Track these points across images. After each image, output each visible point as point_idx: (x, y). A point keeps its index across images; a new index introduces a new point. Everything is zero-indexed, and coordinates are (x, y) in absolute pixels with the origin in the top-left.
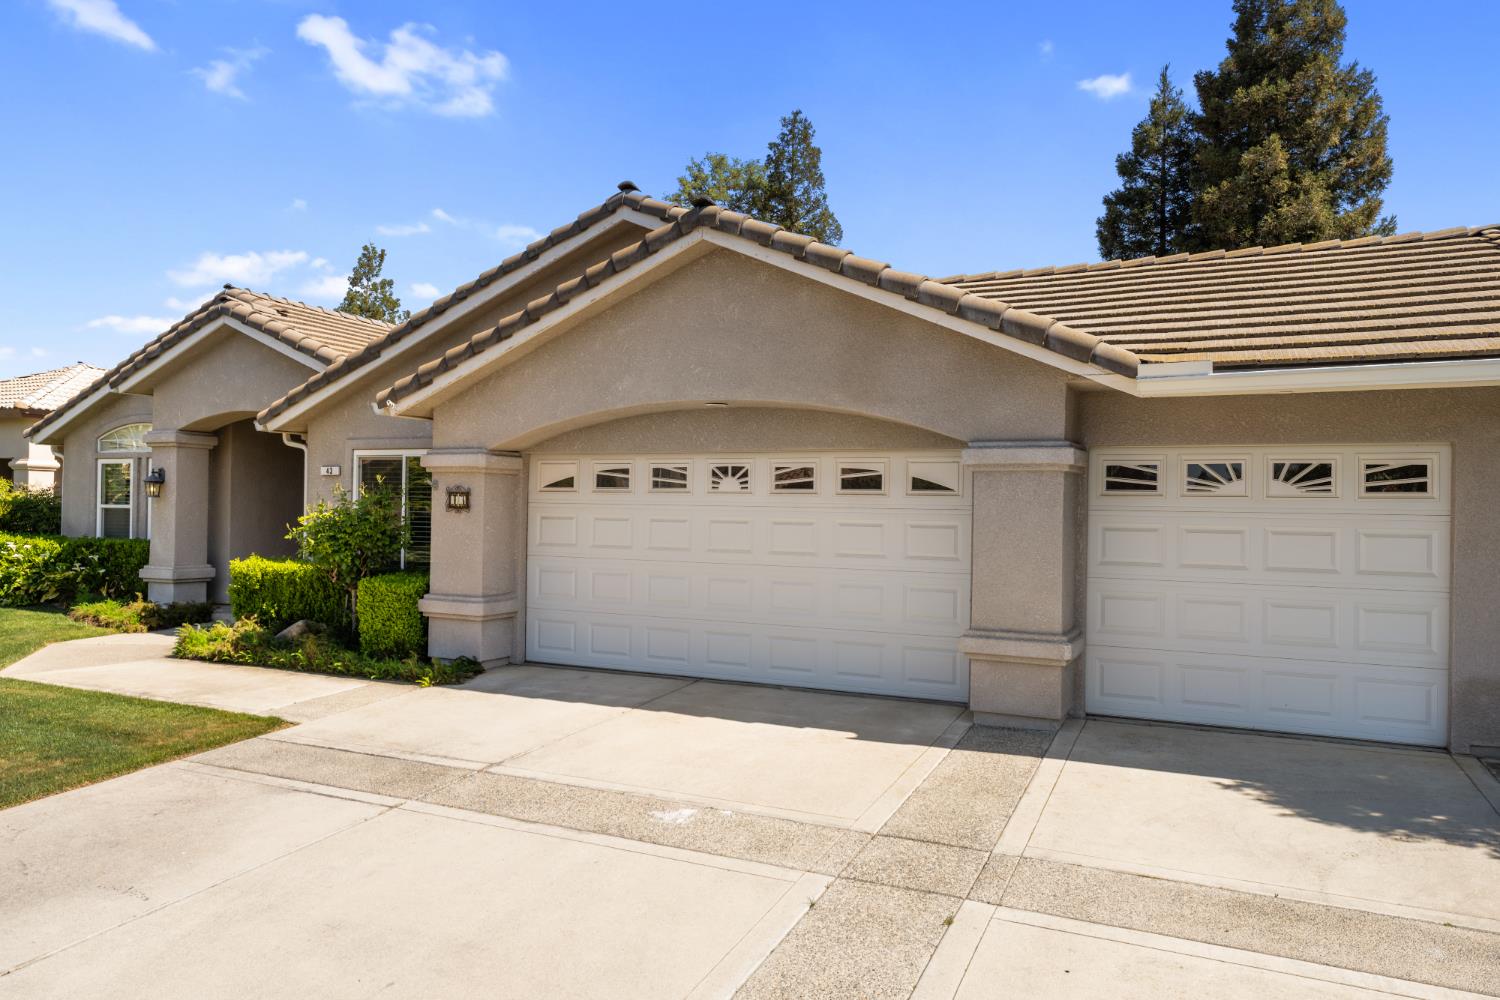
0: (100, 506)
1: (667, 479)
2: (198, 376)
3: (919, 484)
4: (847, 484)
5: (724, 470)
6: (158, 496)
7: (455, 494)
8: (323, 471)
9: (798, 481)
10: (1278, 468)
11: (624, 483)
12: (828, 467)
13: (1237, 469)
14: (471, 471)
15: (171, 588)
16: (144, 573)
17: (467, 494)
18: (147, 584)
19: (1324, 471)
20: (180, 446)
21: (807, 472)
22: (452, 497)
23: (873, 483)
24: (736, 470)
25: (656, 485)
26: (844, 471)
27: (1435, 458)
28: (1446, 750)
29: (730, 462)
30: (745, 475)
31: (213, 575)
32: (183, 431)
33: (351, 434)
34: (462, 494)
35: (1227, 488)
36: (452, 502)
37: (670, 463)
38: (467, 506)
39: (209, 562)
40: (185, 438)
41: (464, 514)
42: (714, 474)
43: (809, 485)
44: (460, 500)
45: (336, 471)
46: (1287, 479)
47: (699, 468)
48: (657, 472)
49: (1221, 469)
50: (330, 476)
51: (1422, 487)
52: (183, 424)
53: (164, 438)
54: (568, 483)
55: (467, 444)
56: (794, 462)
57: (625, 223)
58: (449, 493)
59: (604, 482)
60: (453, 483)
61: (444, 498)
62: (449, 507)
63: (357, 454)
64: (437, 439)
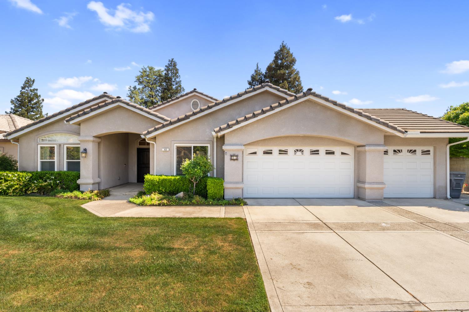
0: (39, 160)
1: (283, 152)
2: (102, 119)
3: (343, 153)
4: (327, 153)
5: (298, 150)
6: (86, 157)
7: (233, 156)
8: (163, 150)
9: (315, 152)
10: (408, 150)
11: (271, 153)
12: (322, 150)
13: (401, 150)
14: (238, 150)
15: (91, 186)
16: (79, 182)
17: (237, 156)
18: (80, 185)
19: (415, 151)
20: (93, 141)
21: (318, 151)
22: (232, 157)
23: (333, 153)
24: (300, 150)
25: (280, 153)
26: (326, 151)
27: (431, 149)
28: (434, 198)
29: (299, 148)
30: (303, 151)
31: (100, 181)
32: (95, 137)
33: (173, 139)
34: (236, 156)
35: (400, 154)
36: (232, 158)
37: (284, 148)
38: (237, 159)
39: (99, 177)
40: (95, 139)
41: (236, 161)
42: (295, 151)
43: (318, 154)
44: (235, 158)
45: (168, 150)
46: (409, 152)
47: (291, 150)
48: (280, 151)
49: (399, 151)
50: (166, 151)
51: (429, 154)
52: (95, 135)
53: (87, 139)
54: (255, 153)
55: (236, 143)
56: (314, 148)
57: (266, 90)
58: (231, 156)
59: (266, 153)
60: (232, 153)
61: (229, 157)
62: (231, 159)
63: (175, 145)
64: (226, 142)
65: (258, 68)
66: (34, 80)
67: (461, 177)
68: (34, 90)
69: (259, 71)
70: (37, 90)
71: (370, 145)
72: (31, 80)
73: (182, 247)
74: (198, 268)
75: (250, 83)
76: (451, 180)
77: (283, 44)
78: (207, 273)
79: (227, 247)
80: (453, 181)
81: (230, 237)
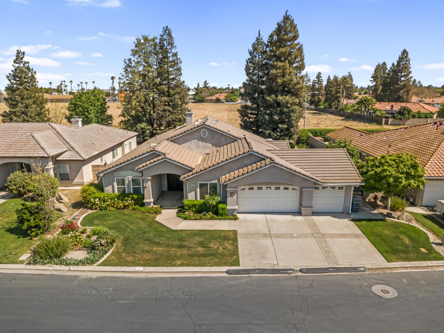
0: (116, 187)
1: (259, 188)
3: (293, 189)
4: (284, 189)
5: (268, 187)
8: (192, 185)
11: (253, 189)
12: (282, 187)
13: (327, 187)
14: (234, 191)
15: (151, 204)
16: (144, 201)
18: (145, 203)
19: (335, 187)
20: (151, 179)
21: (279, 188)
23: (288, 189)
24: (269, 187)
26: (284, 187)
27: (344, 186)
28: (343, 212)
29: (269, 186)
33: (198, 180)
35: (326, 189)
37: (260, 187)
39: (153, 197)
41: (233, 196)
42: (266, 188)
44: (233, 194)
46: (331, 188)
47: (264, 187)
48: (258, 188)
49: (325, 187)
51: (343, 189)
52: (152, 175)
54: (244, 189)
55: (233, 187)
56: (277, 186)
57: (251, 153)
58: (231, 193)
59: (250, 189)
60: (231, 192)
61: (230, 194)
62: (231, 195)
63: (199, 183)
64: (228, 186)
65: (259, 35)
66: (24, 52)
67: (359, 202)
68: (25, 63)
69: (262, 39)
70: (28, 63)
71: (306, 188)
72: (21, 53)
73: (214, 246)
74: (221, 254)
75: (251, 53)
76: (352, 203)
77: (286, 14)
78: (224, 256)
79: (229, 247)
80: (354, 204)
81: (230, 242)
